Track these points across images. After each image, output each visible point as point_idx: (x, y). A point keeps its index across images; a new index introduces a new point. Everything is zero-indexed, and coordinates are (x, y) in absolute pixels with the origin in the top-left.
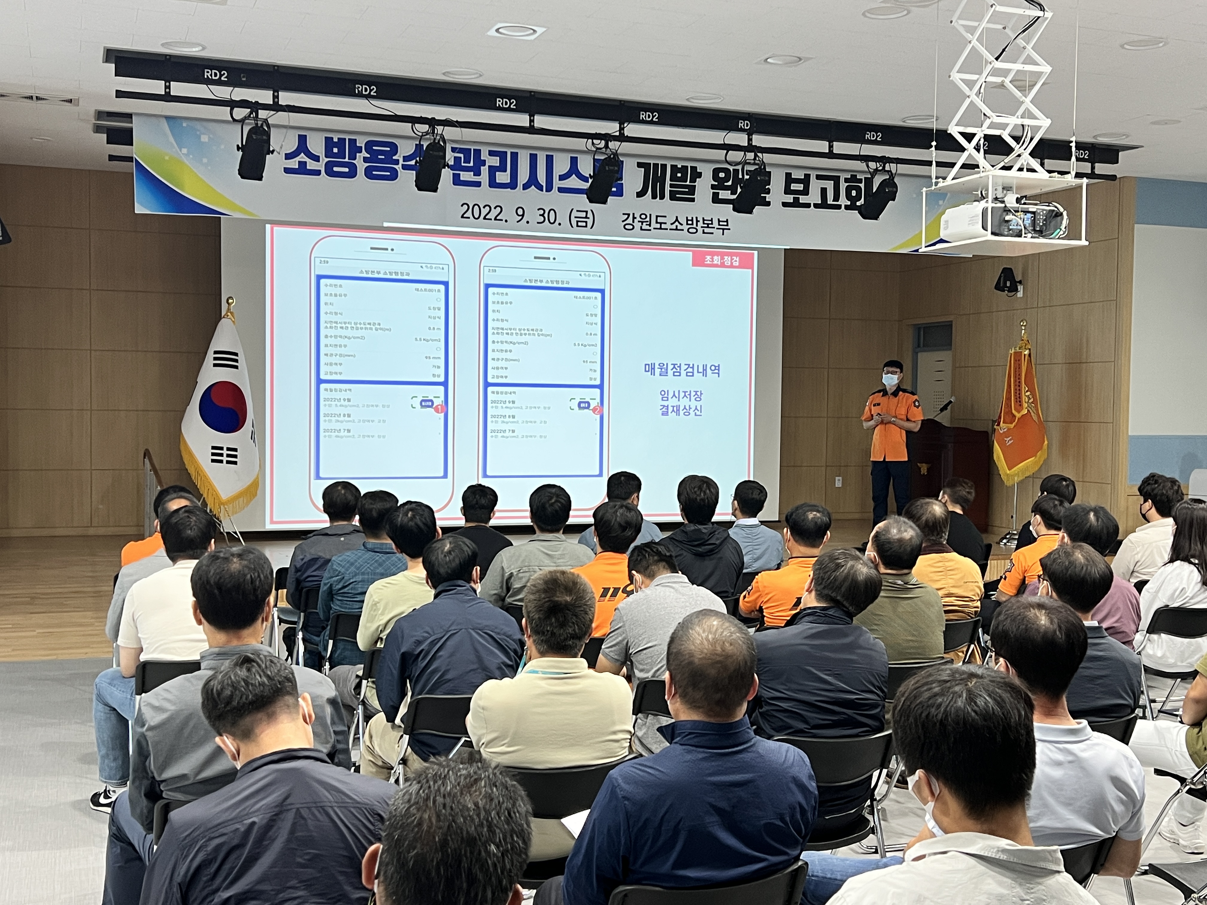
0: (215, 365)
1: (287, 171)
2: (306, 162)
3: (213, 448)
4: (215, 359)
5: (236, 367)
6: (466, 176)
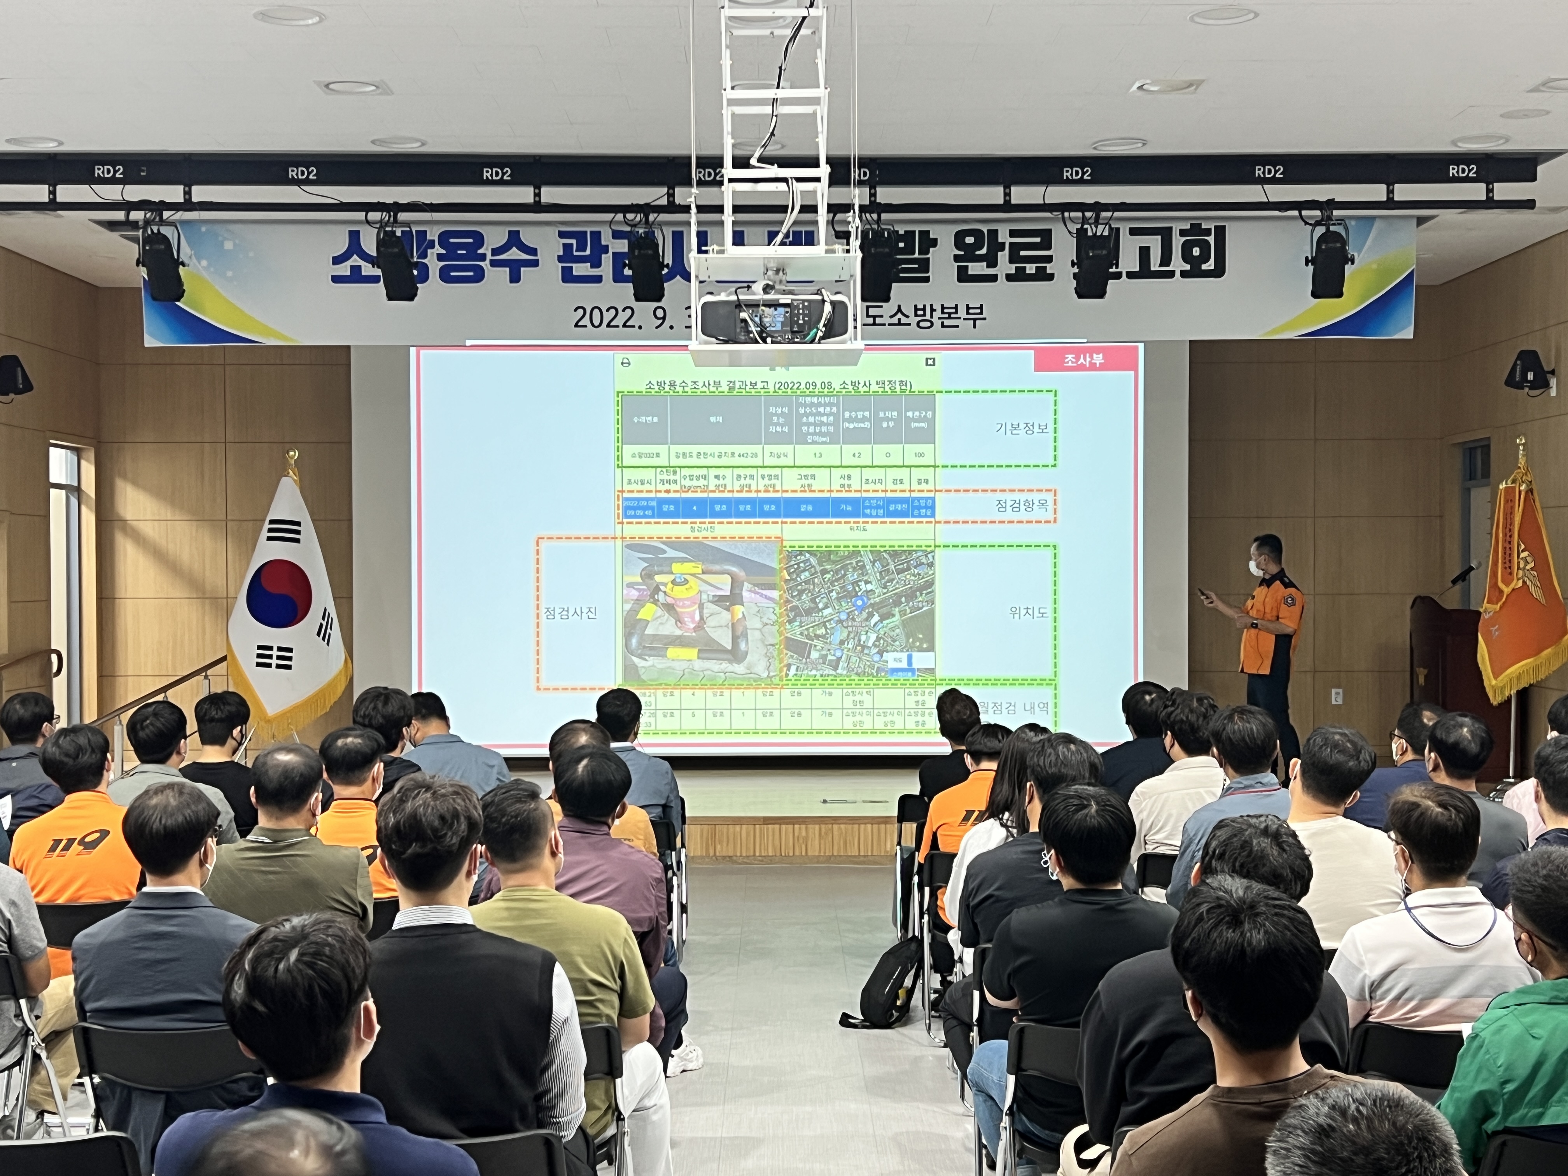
0: (270, 539)
1: (336, 279)
2: (360, 266)
3: (260, 647)
4: (270, 530)
5: (297, 541)
6: (580, 269)
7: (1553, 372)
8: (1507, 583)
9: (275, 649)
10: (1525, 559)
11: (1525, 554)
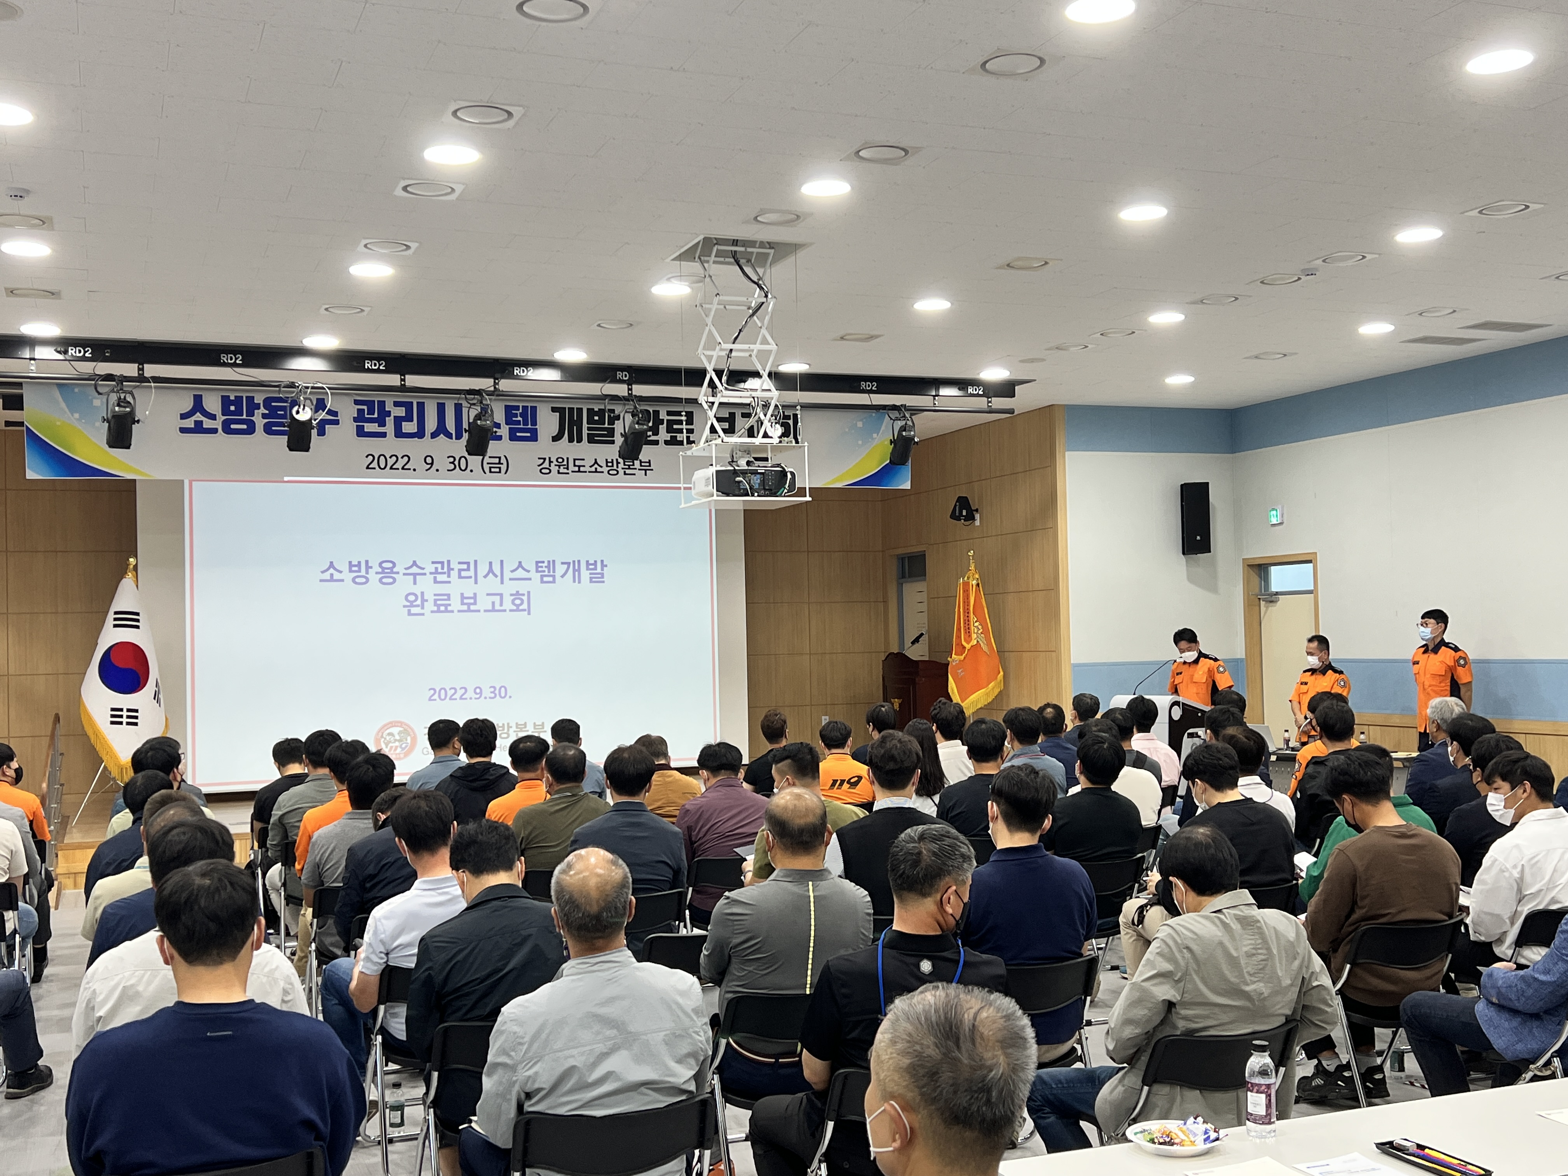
0: (115, 626)
1: (183, 430)
2: (202, 421)
3: (113, 710)
4: (115, 619)
5: (137, 627)
6: (369, 427)
7: (977, 510)
8: (968, 643)
9: (125, 710)
10: (977, 627)
11: (977, 624)
